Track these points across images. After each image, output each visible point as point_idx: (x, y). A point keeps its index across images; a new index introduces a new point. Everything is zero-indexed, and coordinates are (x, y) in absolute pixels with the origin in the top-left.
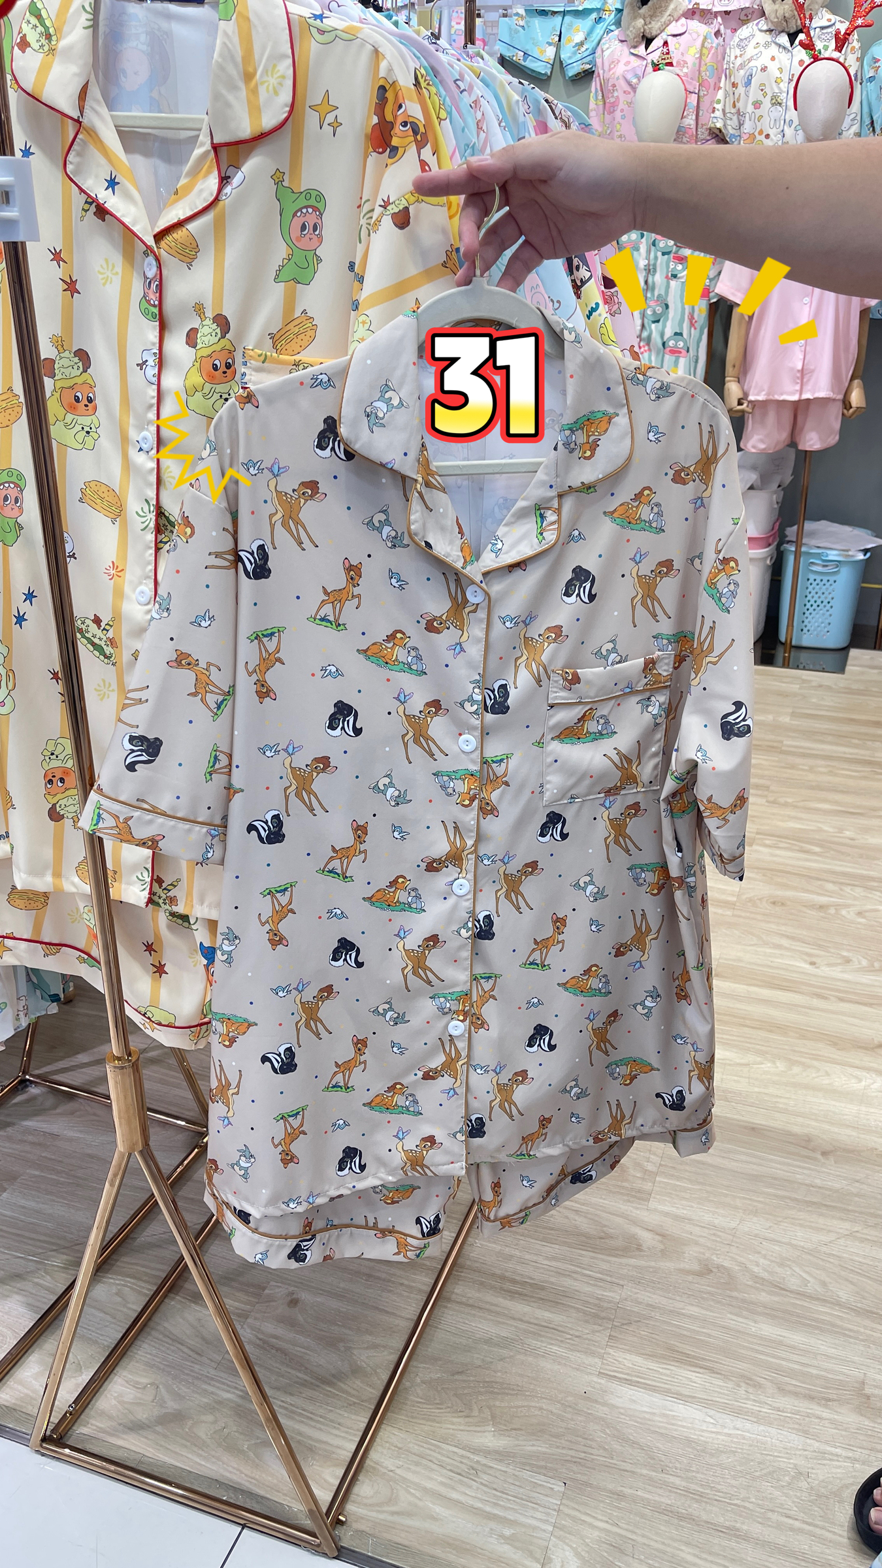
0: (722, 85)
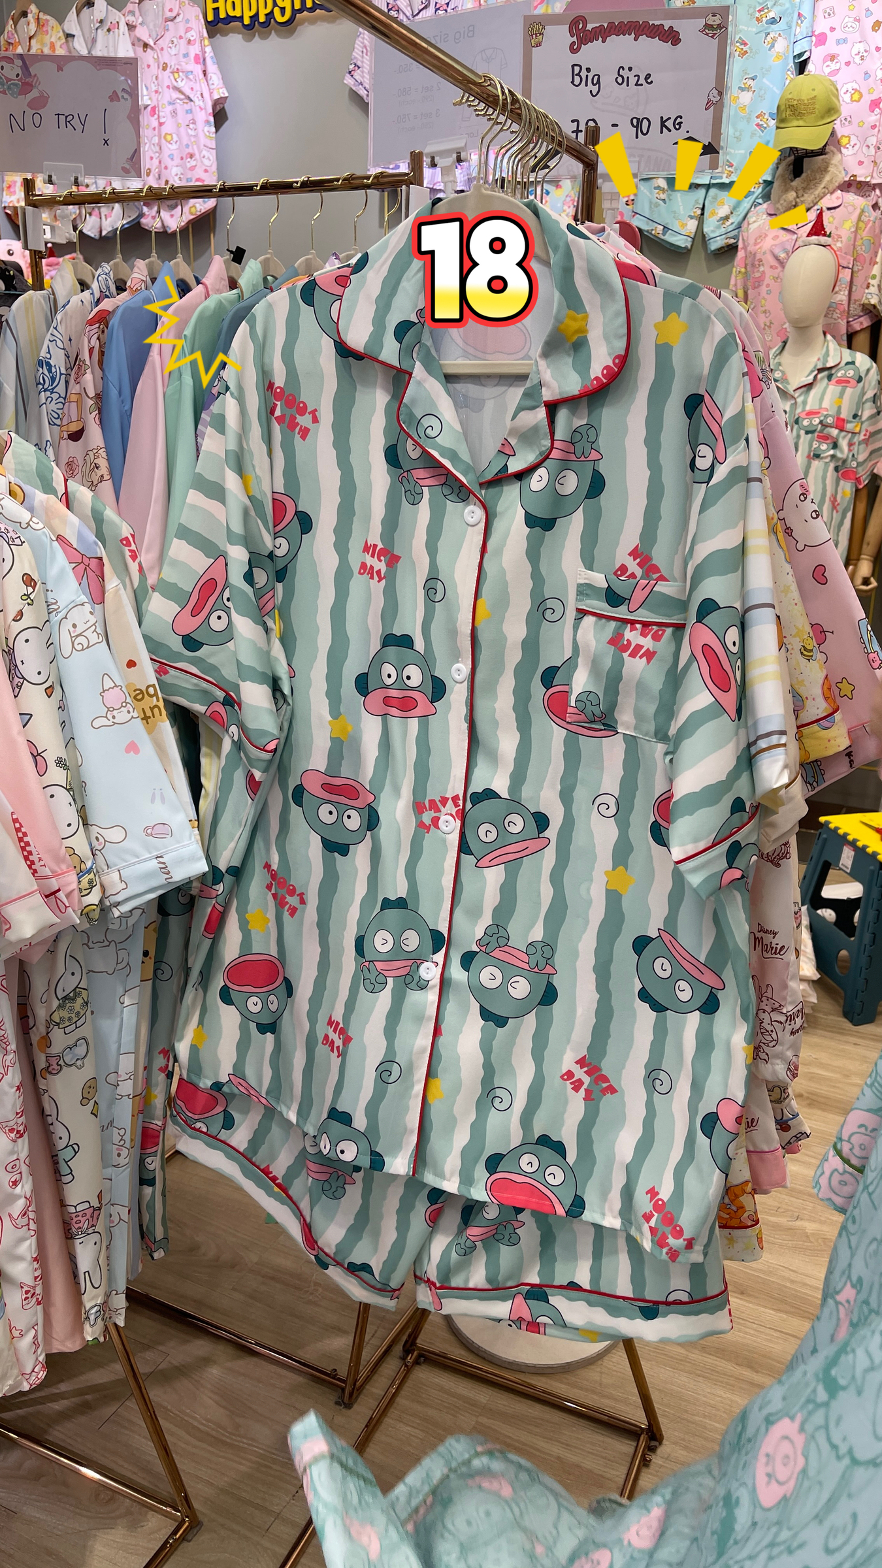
0: (878, 259)
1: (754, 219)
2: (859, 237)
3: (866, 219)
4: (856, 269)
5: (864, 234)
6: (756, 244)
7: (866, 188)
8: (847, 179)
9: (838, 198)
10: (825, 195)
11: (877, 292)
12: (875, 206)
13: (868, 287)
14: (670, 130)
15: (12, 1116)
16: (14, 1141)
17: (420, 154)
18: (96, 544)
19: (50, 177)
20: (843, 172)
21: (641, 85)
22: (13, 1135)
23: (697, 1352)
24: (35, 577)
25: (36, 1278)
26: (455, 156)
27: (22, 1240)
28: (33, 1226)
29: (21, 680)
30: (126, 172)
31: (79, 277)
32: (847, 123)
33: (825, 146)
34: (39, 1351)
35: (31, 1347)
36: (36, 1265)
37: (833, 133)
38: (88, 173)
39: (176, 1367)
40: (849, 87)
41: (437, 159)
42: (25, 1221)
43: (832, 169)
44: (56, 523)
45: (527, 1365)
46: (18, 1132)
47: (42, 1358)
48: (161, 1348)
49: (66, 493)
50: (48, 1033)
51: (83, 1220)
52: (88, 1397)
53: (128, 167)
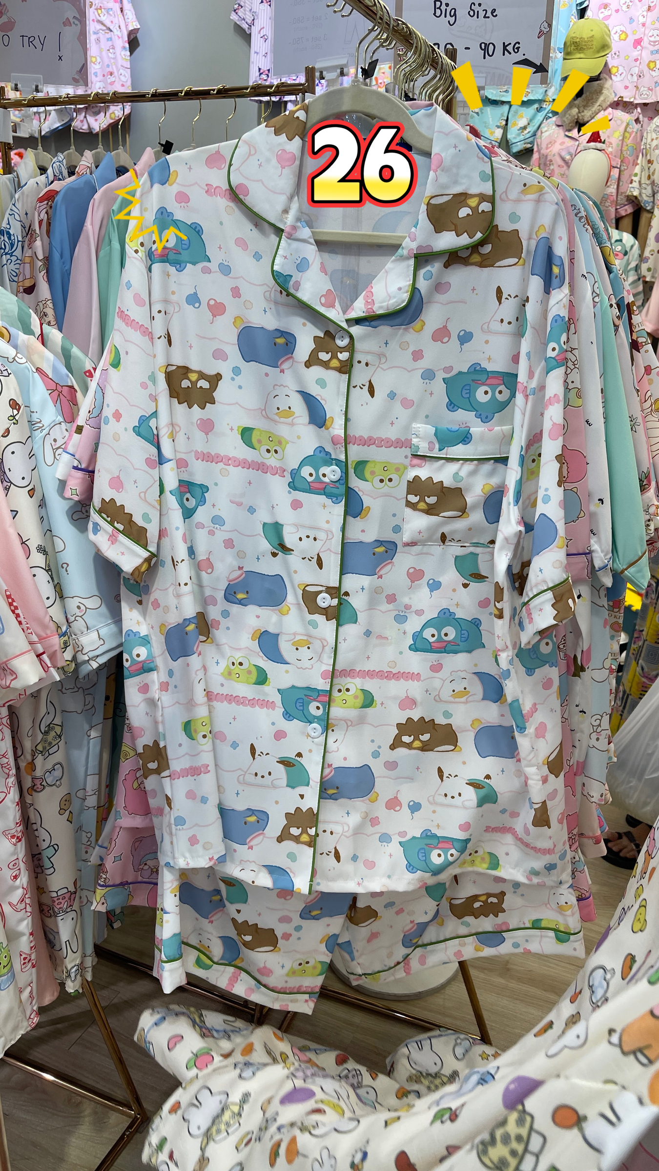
0: (639, 161)
1: (546, 129)
2: (625, 144)
3: (630, 131)
4: (622, 168)
5: (629, 141)
6: (547, 148)
7: (630, 106)
8: (616, 99)
9: (609, 114)
10: (600, 111)
11: (638, 187)
12: (637, 121)
13: (631, 183)
14: (510, 53)
15: (13, 825)
16: (15, 845)
17: (313, 69)
18: (68, 376)
19: (16, 85)
20: (613, 94)
21: (488, 17)
22: (14, 840)
23: (514, 982)
24: (20, 402)
25: (31, 948)
26: (339, 71)
27: (22, 920)
28: (29, 909)
29: (9, 484)
30: (75, 82)
31: (41, 164)
32: (616, 57)
33: (600, 74)
34: (34, 1002)
35: (28, 1000)
36: (31, 938)
37: (606, 64)
38: (47, 82)
39: (126, 1002)
40: (618, 29)
41: (324, 73)
42: (23, 905)
43: (605, 91)
44: (35, 358)
45: (389, 995)
46: (18, 838)
47: (35, 1008)
48: (113, 987)
49: (42, 334)
50: (33, 760)
51: (63, 902)
52: (59, 1026)
53: (77, 77)
